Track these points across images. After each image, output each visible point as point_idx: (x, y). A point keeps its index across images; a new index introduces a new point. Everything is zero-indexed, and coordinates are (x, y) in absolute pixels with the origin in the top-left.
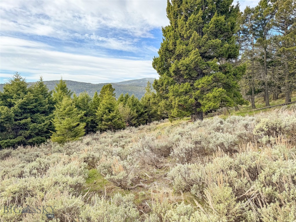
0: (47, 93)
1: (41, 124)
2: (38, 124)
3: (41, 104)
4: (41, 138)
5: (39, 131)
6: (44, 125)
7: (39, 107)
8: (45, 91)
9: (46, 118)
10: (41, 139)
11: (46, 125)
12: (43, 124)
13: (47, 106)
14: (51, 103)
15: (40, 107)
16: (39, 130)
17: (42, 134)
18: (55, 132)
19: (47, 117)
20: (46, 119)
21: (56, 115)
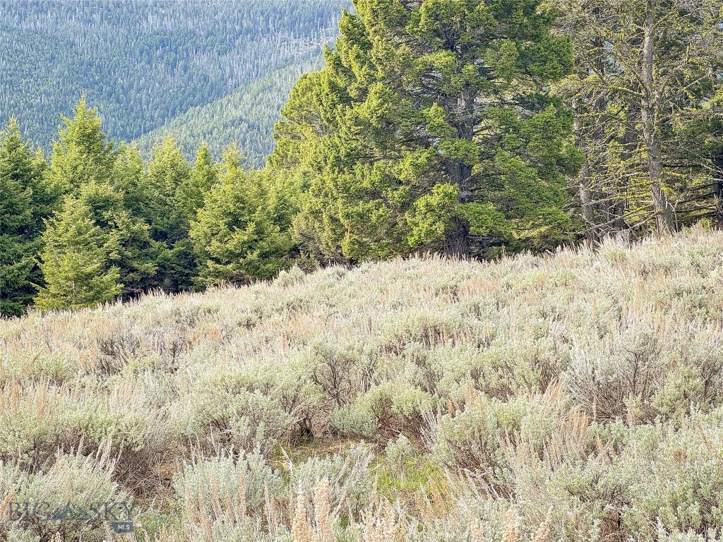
0: (30, 170)
1: (11, 264)
2: (5, 266)
3: (11, 207)
4: (12, 304)
5: (7, 285)
6: (19, 269)
7: (6, 215)
8: (24, 164)
9: (26, 248)
10: (11, 308)
11: (24, 267)
12: (18, 265)
13: (28, 212)
14: (42, 201)
15: (8, 215)
16: (7, 281)
17: (16, 296)
18: (44, 287)
19: (29, 244)
20: (26, 251)
21: (48, 244)
